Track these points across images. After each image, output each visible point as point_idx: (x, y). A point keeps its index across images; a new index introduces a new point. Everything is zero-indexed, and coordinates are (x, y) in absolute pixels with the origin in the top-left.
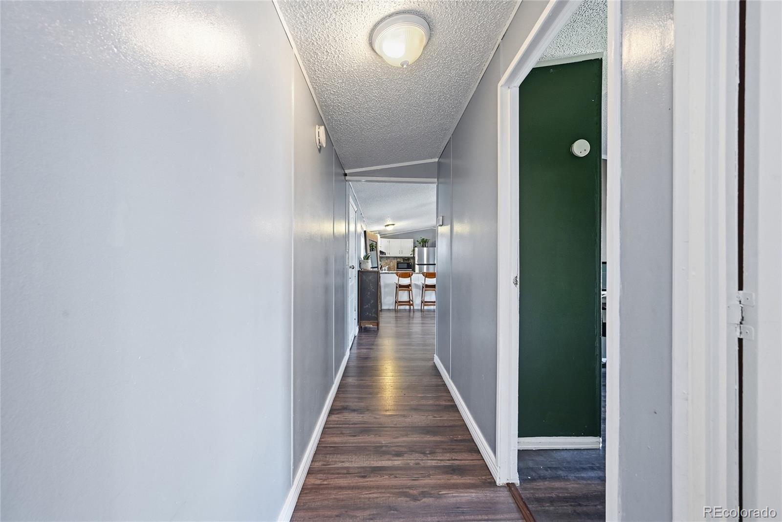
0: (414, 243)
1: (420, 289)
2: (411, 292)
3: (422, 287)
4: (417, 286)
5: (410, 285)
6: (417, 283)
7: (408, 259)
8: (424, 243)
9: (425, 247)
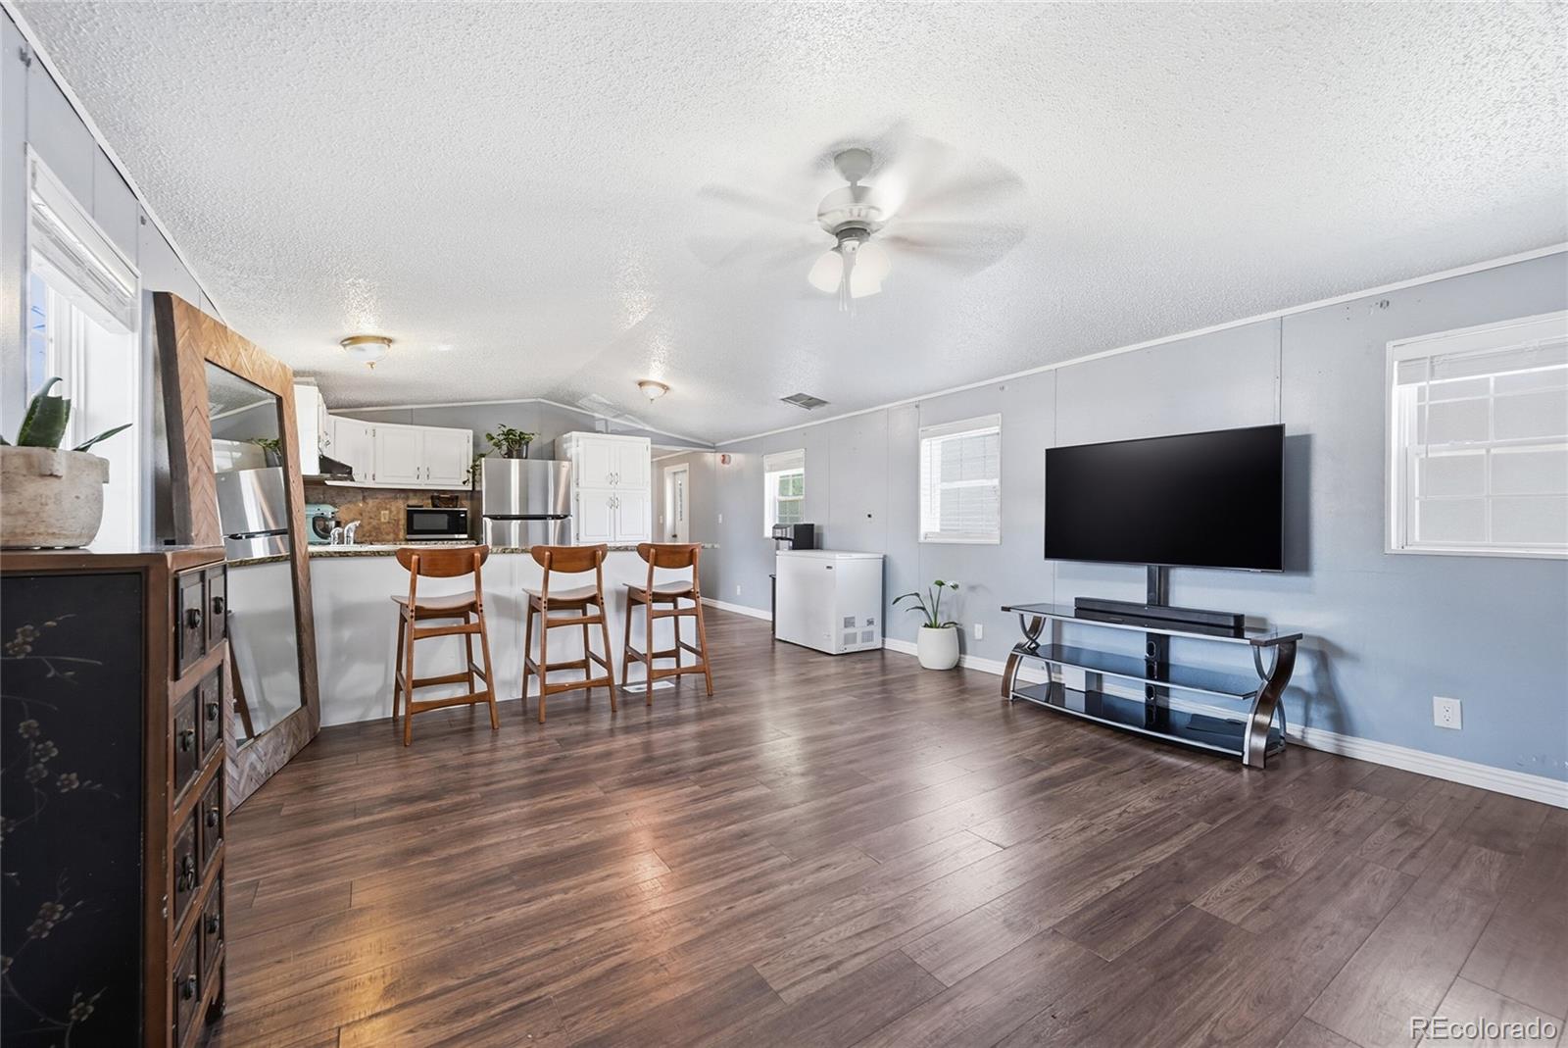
0: (476, 445)
1: (517, 618)
2: (476, 638)
3: (525, 608)
4: (504, 606)
5: (473, 607)
6: (504, 591)
7: (453, 497)
8: (515, 444)
9: (519, 456)
